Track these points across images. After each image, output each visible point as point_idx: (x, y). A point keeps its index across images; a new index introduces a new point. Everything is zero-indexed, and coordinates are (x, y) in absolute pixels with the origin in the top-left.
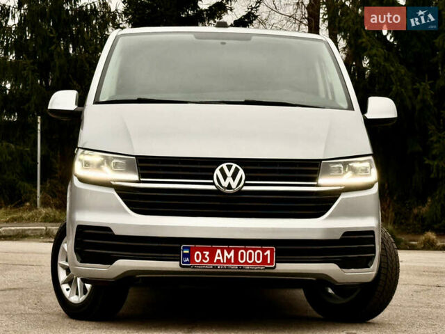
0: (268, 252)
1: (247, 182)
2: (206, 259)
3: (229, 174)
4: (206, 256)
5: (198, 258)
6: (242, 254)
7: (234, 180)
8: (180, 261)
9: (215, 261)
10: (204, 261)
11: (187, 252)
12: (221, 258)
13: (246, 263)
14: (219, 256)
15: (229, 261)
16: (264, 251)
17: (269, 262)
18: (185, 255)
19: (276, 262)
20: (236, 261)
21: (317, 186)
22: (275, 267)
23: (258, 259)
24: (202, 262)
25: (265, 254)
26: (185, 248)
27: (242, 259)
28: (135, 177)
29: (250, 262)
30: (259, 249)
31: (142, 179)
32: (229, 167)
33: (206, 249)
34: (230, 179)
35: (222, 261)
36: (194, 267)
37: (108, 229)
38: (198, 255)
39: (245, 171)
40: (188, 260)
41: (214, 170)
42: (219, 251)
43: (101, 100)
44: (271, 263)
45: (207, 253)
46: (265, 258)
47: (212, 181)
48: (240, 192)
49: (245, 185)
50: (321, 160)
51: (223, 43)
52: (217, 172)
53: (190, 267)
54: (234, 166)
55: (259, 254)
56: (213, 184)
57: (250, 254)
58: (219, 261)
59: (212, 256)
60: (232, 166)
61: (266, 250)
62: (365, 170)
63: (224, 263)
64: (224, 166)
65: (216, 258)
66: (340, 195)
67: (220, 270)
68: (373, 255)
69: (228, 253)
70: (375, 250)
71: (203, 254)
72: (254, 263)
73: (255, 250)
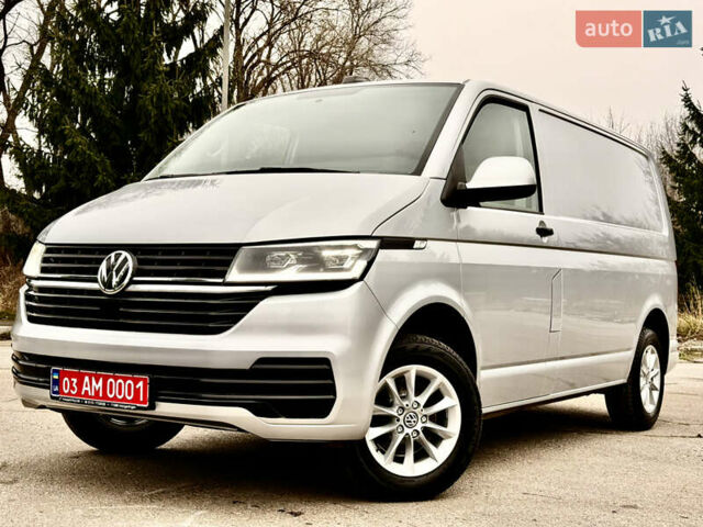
0: (141, 384)
2: (74, 389)
4: (74, 385)
5: (66, 388)
6: (111, 384)
7: (117, 275)
8: (49, 388)
9: (83, 393)
10: (72, 391)
11: (56, 377)
12: (88, 389)
13: (115, 398)
14: (87, 385)
15: (97, 394)
16: (136, 383)
17: (141, 399)
18: (54, 382)
19: (150, 400)
20: (105, 397)
21: (223, 284)
22: (152, 407)
23: (129, 395)
24: (69, 393)
25: (138, 387)
26: (55, 371)
27: (111, 392)
29: (119, 397)
30: (131, 379)
32: (118, 257)
33: (71, 376)
34: (112, 274)
35: (90, 394)
36: (62, 400)
38: (66, 382)
40: (57, 388)
41: (99, 262)
42: (87, 379)
44: (145, 401)
45: (75, 380)
46: (137, 391)
47: (96, 277)
50: (240, 245)
53: (58, 399)
54: (125, 254)
56: (95, 281)
57: (120, 385)
58: (86, 393)
59: (80, 385)
60: (120, 254)
61: (139, 380)
63: (91, 397)
64: (113, 255)
65: (84, 388)
66: (262, 299)
68: (332, 397)
69: (97, 383)
70: (332, 390)
71: (71, 383)
72: (124, 399)
73: (125, 379)
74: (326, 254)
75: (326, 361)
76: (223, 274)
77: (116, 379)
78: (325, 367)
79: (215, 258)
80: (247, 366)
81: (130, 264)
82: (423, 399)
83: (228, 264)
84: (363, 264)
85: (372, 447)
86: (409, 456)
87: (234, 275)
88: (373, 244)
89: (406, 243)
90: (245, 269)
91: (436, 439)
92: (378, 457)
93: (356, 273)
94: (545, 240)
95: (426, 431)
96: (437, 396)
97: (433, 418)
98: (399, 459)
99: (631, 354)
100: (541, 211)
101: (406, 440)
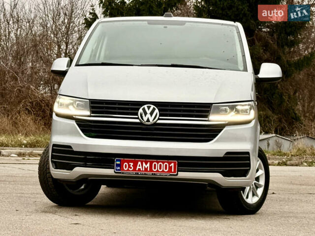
0: (172, 164)
1: (160, 117)
2: (131, 168)
3: (148, 112)
4: (131, 166)
5: (126, 167)
6: (155, 165)
7: (151, 116)
8: (114, 168)
9: (137, 169)
10: (130, 169)
11: (119, 163)
12: (141, 167)
13: (157, 171)
14: (139, 166)
15: (146, 169)
16: (170, 163)
17: (173, 171)
18: (118, 165)
19: (178, 171)
20: (151, 170)
21: (208, 121)
22: (177, 174)
23: (166, 169)
24: (128, 170)
25: (171, 166)
26: (117, 160)
27: (155, 168)
28: (88, 113)
29: (160, 171)
30: (167, 162)
31: (92, 115)
32: (149, 108)
33: (131, 161)
34: (148, 116)
35: (141, 170)
36: (123, 173)
37: (70, 147)
38: (126, 165)
39: (159, 110)
40: (119, 168)
42: (139, 163)
43: (80, 64)
44: (175, 172)
45: (132, 164)
46: (170, 168)
47: (137, 117)
48: (155, 124)
49: (159, 119)
50: (212, 104)
51: (166, 27)
52: (141, 111)
53: (120, 173)
54: (152, 107)
55: (166, 165)
56: (138, 118)
57: (160, 165)
58: (139, 169)
59: (135, 166)
60: (150, 106)
61: (171, 163)
62: (245, 111)
63: (143, 171)
64: (145, 106)
65: (138, 167)
66: (224, 127)
67: (140, 176)
68: (249, 168)
69: (146, 164)
70: (249, 165)
71: (129, 165)
72: (163, 171)
73: (163, 163)
75: (248, 153)
76: (206, 116)
77: (158, 163)
78: (248, 156)
79: (203, 109)
80: (222, 156)
81: (157, 111)
83: (208, 112)
95: (255, 184)
97: (256, 179)
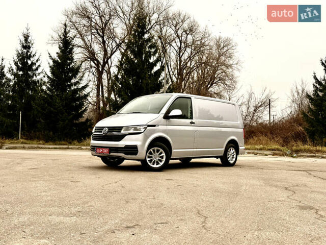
11: (96, 149)
12: (100, 151)
13: (105, 152)
16: (107, 150)
22: (110, 154)
39: (108, 130)
42: (100, 149)
47: (101, 132)
48: (106, 135)
50: (123, 127)
52: (103, 130)
53: (96, 153)
64: (105, 128)
66: (127, 135)
70: (137, 151)
71: (98, 150)
74: (138, 128)
75: (136, 146)
76: (120, 131)
77: (104, 149)
79: (119, 129)
80: (123, 146)
81: (107, 130)
82: (158, 154)
83: (121, 130)
84: (144, 130)
85: (148, 162)
86: (155, 164)
87: (122, 131)
88: (146, 126)
89: (154, 126)
90: (124, 131)
91: (161, 161)
92: (149, 164)
93: (142, 131)
94: (193, 125)
95: (159, 160)
96: (161, 153)
97: (160, 157)
98: (153, 164)
99: (223, 149)
100: (192, 119)
101: (155, 161)
